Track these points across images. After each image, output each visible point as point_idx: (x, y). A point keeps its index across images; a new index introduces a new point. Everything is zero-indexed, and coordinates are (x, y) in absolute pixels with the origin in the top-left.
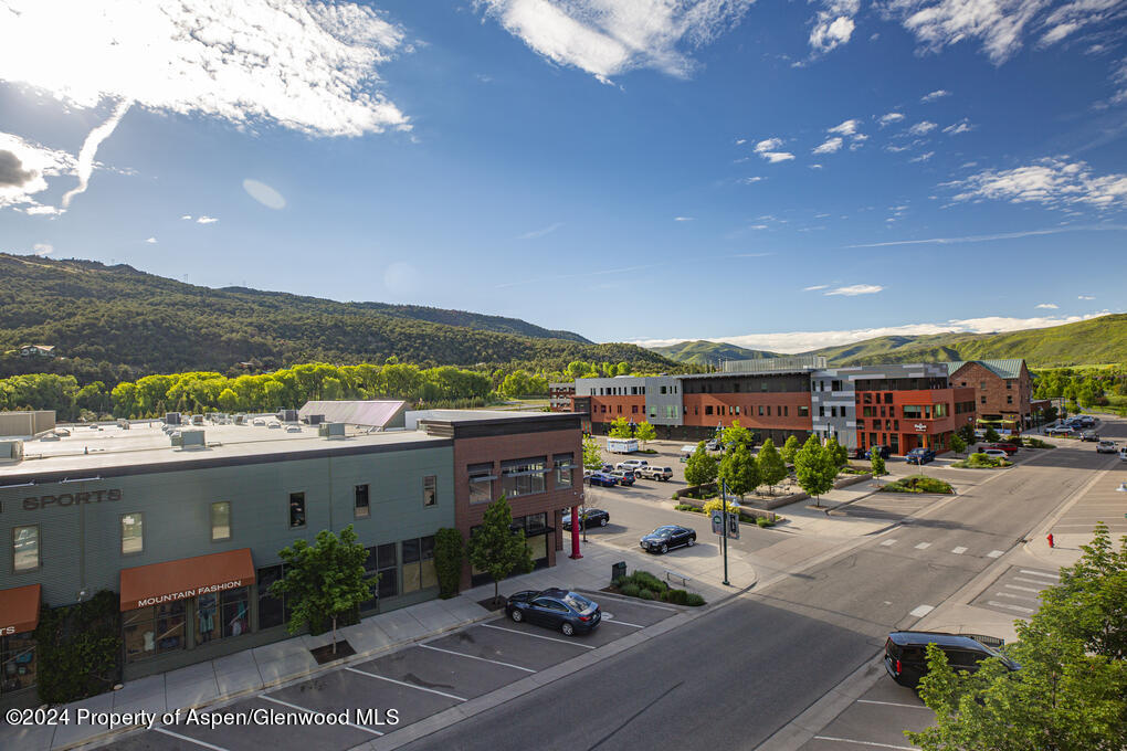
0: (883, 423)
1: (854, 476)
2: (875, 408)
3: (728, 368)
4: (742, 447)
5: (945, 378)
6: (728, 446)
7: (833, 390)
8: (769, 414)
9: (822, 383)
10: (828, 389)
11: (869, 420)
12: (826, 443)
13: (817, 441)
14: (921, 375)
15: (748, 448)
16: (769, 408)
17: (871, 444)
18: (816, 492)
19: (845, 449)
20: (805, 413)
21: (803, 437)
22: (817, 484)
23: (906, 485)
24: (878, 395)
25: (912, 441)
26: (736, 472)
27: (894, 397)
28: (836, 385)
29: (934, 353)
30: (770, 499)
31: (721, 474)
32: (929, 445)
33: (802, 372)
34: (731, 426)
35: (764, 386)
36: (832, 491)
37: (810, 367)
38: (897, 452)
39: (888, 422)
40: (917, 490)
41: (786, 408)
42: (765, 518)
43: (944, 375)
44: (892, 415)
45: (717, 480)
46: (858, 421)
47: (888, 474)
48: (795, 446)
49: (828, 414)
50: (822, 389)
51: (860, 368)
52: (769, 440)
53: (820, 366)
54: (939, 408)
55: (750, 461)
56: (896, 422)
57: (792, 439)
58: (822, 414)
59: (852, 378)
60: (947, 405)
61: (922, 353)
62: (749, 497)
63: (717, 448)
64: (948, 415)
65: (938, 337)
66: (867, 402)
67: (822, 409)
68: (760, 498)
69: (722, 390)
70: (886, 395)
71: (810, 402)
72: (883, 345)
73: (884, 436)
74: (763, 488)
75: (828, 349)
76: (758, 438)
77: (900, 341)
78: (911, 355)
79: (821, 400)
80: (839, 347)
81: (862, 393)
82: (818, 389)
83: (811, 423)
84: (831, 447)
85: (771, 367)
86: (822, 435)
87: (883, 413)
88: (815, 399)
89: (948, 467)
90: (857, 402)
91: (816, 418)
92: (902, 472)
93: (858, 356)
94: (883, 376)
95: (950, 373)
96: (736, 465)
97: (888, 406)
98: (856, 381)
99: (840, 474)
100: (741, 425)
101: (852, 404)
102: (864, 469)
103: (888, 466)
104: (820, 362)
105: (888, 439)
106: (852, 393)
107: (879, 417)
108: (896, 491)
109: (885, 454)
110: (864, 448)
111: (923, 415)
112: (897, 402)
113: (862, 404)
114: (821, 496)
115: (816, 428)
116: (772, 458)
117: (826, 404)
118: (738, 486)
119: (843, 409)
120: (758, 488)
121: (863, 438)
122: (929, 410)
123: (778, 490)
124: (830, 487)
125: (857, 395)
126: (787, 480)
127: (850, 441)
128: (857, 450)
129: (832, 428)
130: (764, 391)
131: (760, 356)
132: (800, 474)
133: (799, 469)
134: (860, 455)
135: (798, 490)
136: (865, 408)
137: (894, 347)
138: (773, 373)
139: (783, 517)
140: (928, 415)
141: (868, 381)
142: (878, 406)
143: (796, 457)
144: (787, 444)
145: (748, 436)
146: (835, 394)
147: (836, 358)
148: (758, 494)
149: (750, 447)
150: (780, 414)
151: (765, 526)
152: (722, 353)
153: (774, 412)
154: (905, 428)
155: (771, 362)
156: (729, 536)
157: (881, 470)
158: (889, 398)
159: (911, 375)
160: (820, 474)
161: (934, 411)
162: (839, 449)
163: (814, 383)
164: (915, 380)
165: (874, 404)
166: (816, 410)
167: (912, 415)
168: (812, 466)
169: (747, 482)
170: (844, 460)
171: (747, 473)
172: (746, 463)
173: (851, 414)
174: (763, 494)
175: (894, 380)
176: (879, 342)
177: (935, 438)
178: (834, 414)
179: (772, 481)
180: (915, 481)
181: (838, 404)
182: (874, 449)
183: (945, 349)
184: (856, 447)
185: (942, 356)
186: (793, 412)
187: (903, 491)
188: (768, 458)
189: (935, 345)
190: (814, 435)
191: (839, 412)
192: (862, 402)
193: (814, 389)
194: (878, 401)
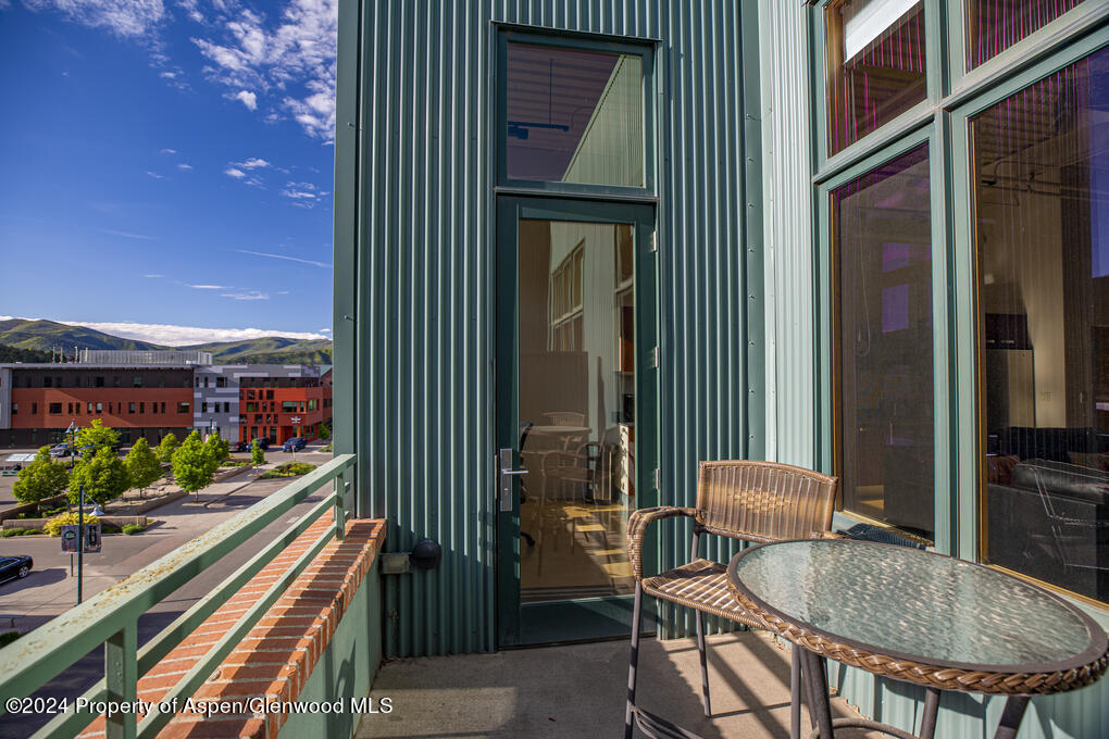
0: (265, 417)
1: (235, 469)
2: (257, 404)
3: (87, 358)
4: (106, 449)
5: (317, 379)
6: (83, 451)
7: (218, 386)
8: (142, 411)
9: (206, 379)
10: (212, 385)
11: (251, 415)
12: (208, 439)
13: (199, 437)
14: (299, 375)
15: (113, 450)
16: (142, 404)
17: (253, 437)
18: (194, 489)
19: (227, 443)
20: (185, 410)
21: (181, 434)
22: (195, 481)
23: (282, 471)
24: (261, 392)
25: (288, 432)
26: (95, 478)
27: (275, 394)
28: (221, 381)
29: (311, 355)
30: (141, 503)
31: (74, 483)
32: (302, 435)
33: (185, 367)
34: (91, 426)
35: (137, 381)
36: (212, 486)
37: (194, 362)
38: (275, 443)
39: (268, 416)
40: (291, 474)
41: (163, 404)
42: (134, 524)
43: (317, 375)
44: (272, 410)
45: (67, 492)
46: (241, 416)
47: (266, 463)
48: (174, 444)
49: (211, 410)
50: (206, 385)
51: (245, 367)
52: (141, 439)
53: (204, 362)
54: (311, 403)
55: (117, 465)
56: (276, 416)
57: (170, 437)
58: (204, 410)
59: (237, 376)
60: (318, 401)
61: (302, 355)
62: (111, 505)
63: (67, 453)
64: (318, 409)
65: (315, 342)
66: (250, 398)
67: (205, 405)
68: (126, 504)
69: (78, 384)
70: (268, 392)
71: (192, 399)
72: (269, 345)
73: (265, 429)
74: (134, 492)
75: (215, 344)
76: (127, 438)
77: (285, 342)
78: (293, 356)
79: (204, 397)
80: (225, 343)
81: (245, 390)
82: (202, 385)
83: (192, 420)
84: (213, 442)
85: (148, 360)
86: (203, 432)
87: (265, 408)
88: (198, 395)
89: (316, 452)
90: (241, 398)
91: (198, 415)
92: (279, 459)
93: (245, 353)
94: (266, 375)
95: (322, 374)
96: (97, 471)
97: (269, 402)
98: (241, 378)
99: (220, 468)
100: (104, 425)
101: (236, 400)
102: (245, 460)
103: (266, 455)
104: (205, 357)
105: (268, 432)
106: (237, 390)
107: (260, 412)
108: (273, 477)
109: (264, 446)
110: (245, 441)
111: (299, 410)
112: (277, 398)
113: (246, 401)
114: (200, 492)
115: (197, 424)
116: (146, 458)
117: (210, 400)
118: (99, 494)
119: (227, 405)
120: (126, 494)
121: (245, 432)
122: (303, 405)
123: (150, 492)
124: (212, 481)
125: (241, 391)
126: (164, 481)
127: (233, 436)
128: (239, 444)
129: (214, 424)
130: (136, 386)
131: (133, 345)
132: (179, 472)
133: (177, 467)
134: (242, 448)
135: (175, 488)
136: (248, 403)
137: (278, 347)
138: (149, 367)
139: (155, 519)
140: (302, 410)
141: (253, 379)
142: (261, 402)
143: (174, 455)
144: (163, 442)
145: (113, 437)
146: (219, 390)
147: (222, 354)
148: (126, 500)
149: (116, 449)
150: (155, 411)
151: (134, 532)
152: (78, 339)
153: (149, 409)
154: (283, 421)
155: (148, 355)
156: (87, 551)
157: (260, 460)
158: (271, 394)
159: (291, 375)
160: (200, 470)
161: (307, 406)
162: (221, 445)
163: (197, 379)
164: (293, 379)
165: (257, 400)
166: (198, 406)
167: (289, 409)
168: (192, 463)
169: (110, 488)
170: (225, 454)
171: (112, 478)
172: (111, 467)
173: (235, 410)
174: (132, 499)
175: (276, 379)
176: (265, 342)
177: (307, 429)
178: (217, 410)
179: (141, 484)
180: (289, 466)
181: (222, 400)
182: (254, 442)
183: (320, 353)
184: (238, 441)
185: (318, 358)
186: (171, 409)
187: (279, 477)
188: (140, 459)
189: (312, 348)
190: (194, 432)
191: (222, 408)
192: (246, 398)
193: (198, 385)
194: (261, 398)
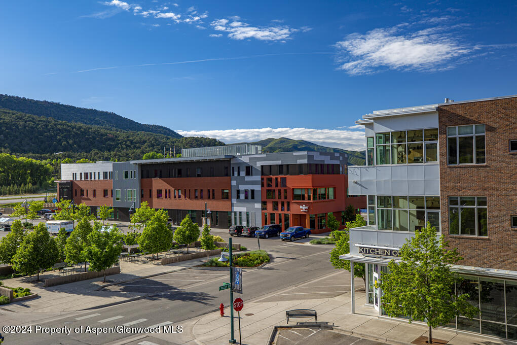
0: (280, 204)
2: (274, 191)
7: (247, 174)
9: (239, 168)
10: (243, 173)
11: (270, 202)
14: (305, 161)
16: (202, 190)
20: (227, 196)
24: (277, 180)
27: (287, 181)
28: (249, 170)
39: (283, 203)
41: (213, 190)
44: (285, 197)
46: (263, 203)
49: (242, 196)
50: (239, 174)
51: (265, 156)
56: (288, 204)
58: (238, 197)
59: (259, 164)
66: (269, 185)
67: (238, 192)
69: (170, 175)
70: (281, 179)
71: (230, 187)
79: (238, 184)
81: (265, 177)
82: (236, 174)
83: (231, 205)
87: (280, 196)
88: (234, 183)
90: (263, 186)
91: (234, 200)
94: (279, 162)
97: (283, 189)
98: (262, 167)
101: (258, 188)
105: (283, 219)
106: (259, 178)
107: (277, 199)
111: (306, 197)
112: (289, 185)
113: (266, 188)
115: (234, 209)
117: (241, 187)
119: (253, 191)
122: (310, 193)
125: (262, 179)
130: (199, 176)
136: (268, 191)
140: (309, 197)
141: (270, 167)
142: (277, 189)
146: (248, 178)
150: (209, 197)
153: (205, 194)
154: (294, 209)
158: (284, 182)
159: (299, 162)
163: (233, 168)
164: (301, 165)
165: (274, 187)
166: (234, 193)
167: (298, 197)
173: (258, 196)
175: (288, 166)
178: (246, 197)
181: (249, 187)
191: (250, 195)
192: (265, 185)
193: (233, 175)
194: (277, 186)
